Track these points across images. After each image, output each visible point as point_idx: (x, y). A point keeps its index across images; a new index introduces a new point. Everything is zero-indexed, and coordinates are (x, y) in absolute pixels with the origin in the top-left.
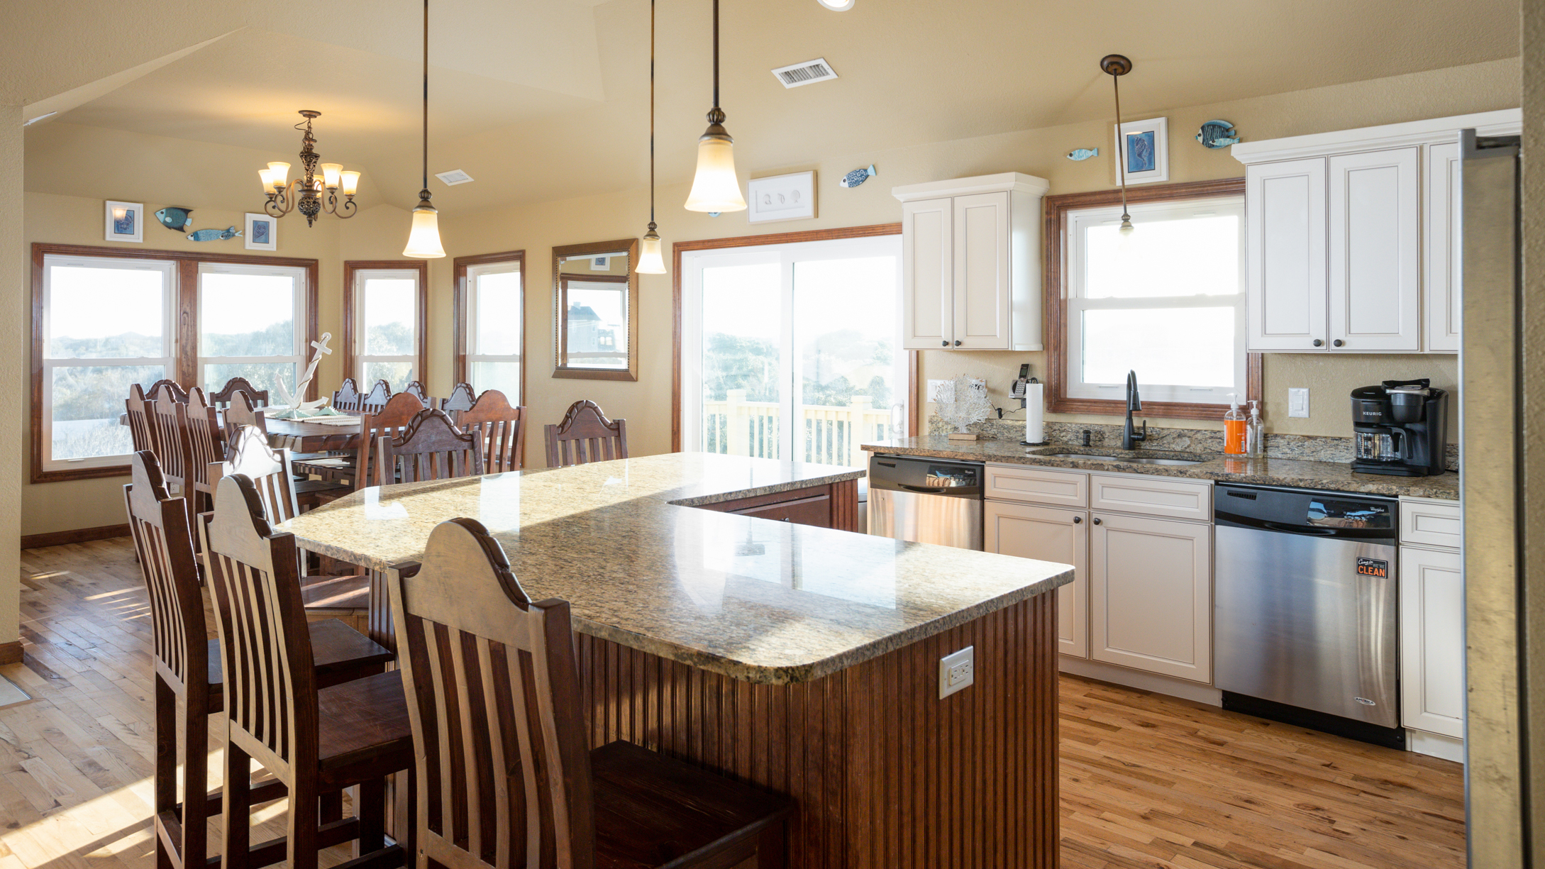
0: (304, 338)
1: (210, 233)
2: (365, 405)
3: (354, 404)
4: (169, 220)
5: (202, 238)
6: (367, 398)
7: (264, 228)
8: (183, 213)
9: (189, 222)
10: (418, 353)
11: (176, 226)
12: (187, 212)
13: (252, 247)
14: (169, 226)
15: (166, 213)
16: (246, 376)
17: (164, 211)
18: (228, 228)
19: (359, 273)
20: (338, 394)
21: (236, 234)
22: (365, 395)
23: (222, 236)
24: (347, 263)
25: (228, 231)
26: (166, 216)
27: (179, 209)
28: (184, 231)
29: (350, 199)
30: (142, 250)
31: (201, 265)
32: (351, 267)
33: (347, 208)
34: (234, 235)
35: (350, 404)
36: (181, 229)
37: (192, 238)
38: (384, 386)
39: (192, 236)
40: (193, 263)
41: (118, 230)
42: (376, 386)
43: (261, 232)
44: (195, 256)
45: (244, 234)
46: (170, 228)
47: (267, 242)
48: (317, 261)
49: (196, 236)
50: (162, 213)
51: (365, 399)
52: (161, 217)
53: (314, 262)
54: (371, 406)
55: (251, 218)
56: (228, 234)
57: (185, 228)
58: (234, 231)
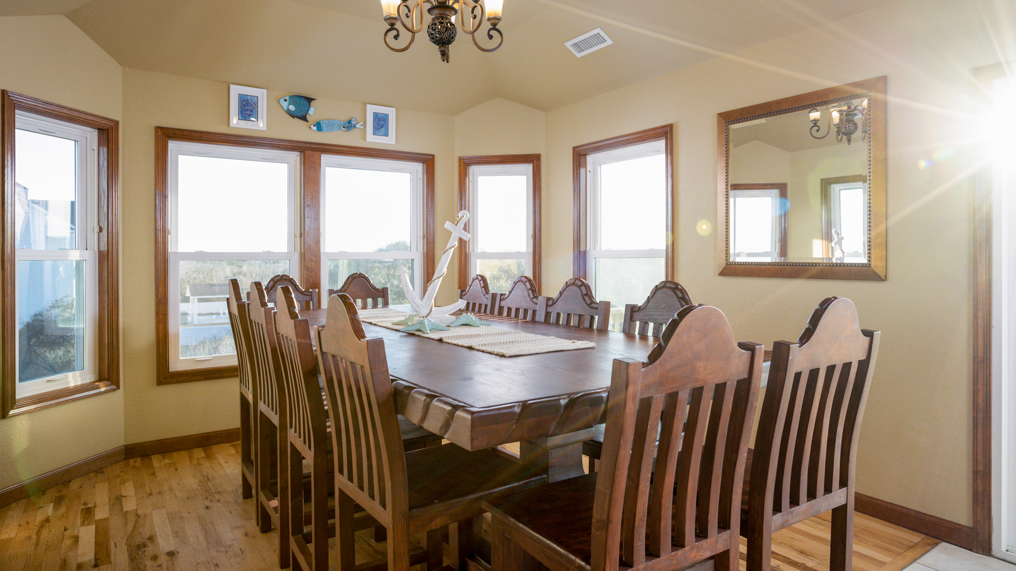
0: (422, 234)
1: (332, 125)
2: (501, 308)
3: (486, 306)
4: (292, 108)
5: (325, 128)
6: (504, 299)
7: (384, 120)
8: (306, 102)
9: (312, 111)
10: (531, 250)
11: (299, 114)
12: (310, 100)
13: (373, 140)
14: (292, 115)
15: (290, 101)
16: (367, 272)
17: (287, 98)
18: (349, 119)
19: (474, 169)
20: (464, 293)
21: (357, 126)
22: (502, 295)
23: (344, 127)
24: (461, 159)
25: (350, 122)
26: (289, 105)
27: (302, 97)
28: (307, 121)
29: (494, 25)
30: (265, 138)
31: (325, 158)
32: (465, 164)
33: (491, 37)
34: (355, 127)
35: (480, 305)
36: (304, 118)
37: (315, 128)
38: (528, 284)
39: (314, 126)
40: (316, 154)
41: (242, 116)
42: (515, 284)
43: (381, 123)
44: (317, 146)
45: (365, 125)
46: (293, 117)
47: (386, 135)
48: (433, 156)
49: (319, 126)
50: (286, 100)
51: (501, 300)
52: (285, 105)
53: (430, 157)
54: (509, 309)
55: (371, 109)
56: (349, 125)
57: (308, 118)
58: (355, 123)
